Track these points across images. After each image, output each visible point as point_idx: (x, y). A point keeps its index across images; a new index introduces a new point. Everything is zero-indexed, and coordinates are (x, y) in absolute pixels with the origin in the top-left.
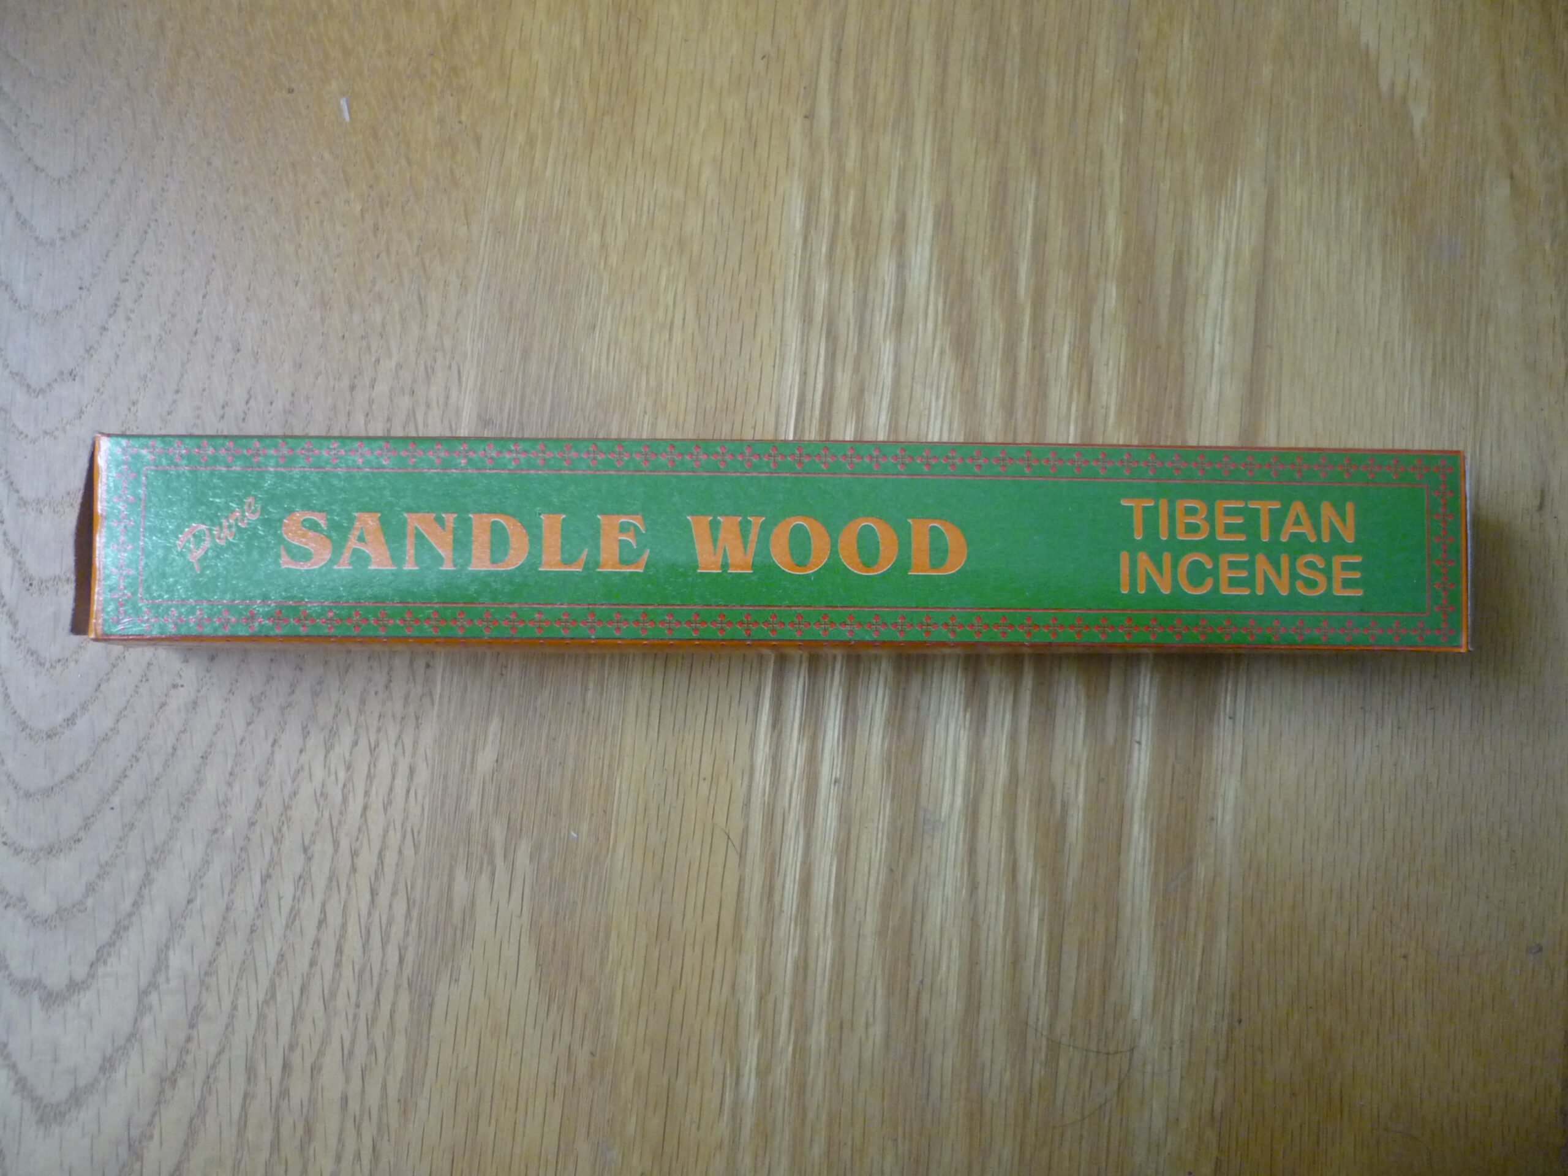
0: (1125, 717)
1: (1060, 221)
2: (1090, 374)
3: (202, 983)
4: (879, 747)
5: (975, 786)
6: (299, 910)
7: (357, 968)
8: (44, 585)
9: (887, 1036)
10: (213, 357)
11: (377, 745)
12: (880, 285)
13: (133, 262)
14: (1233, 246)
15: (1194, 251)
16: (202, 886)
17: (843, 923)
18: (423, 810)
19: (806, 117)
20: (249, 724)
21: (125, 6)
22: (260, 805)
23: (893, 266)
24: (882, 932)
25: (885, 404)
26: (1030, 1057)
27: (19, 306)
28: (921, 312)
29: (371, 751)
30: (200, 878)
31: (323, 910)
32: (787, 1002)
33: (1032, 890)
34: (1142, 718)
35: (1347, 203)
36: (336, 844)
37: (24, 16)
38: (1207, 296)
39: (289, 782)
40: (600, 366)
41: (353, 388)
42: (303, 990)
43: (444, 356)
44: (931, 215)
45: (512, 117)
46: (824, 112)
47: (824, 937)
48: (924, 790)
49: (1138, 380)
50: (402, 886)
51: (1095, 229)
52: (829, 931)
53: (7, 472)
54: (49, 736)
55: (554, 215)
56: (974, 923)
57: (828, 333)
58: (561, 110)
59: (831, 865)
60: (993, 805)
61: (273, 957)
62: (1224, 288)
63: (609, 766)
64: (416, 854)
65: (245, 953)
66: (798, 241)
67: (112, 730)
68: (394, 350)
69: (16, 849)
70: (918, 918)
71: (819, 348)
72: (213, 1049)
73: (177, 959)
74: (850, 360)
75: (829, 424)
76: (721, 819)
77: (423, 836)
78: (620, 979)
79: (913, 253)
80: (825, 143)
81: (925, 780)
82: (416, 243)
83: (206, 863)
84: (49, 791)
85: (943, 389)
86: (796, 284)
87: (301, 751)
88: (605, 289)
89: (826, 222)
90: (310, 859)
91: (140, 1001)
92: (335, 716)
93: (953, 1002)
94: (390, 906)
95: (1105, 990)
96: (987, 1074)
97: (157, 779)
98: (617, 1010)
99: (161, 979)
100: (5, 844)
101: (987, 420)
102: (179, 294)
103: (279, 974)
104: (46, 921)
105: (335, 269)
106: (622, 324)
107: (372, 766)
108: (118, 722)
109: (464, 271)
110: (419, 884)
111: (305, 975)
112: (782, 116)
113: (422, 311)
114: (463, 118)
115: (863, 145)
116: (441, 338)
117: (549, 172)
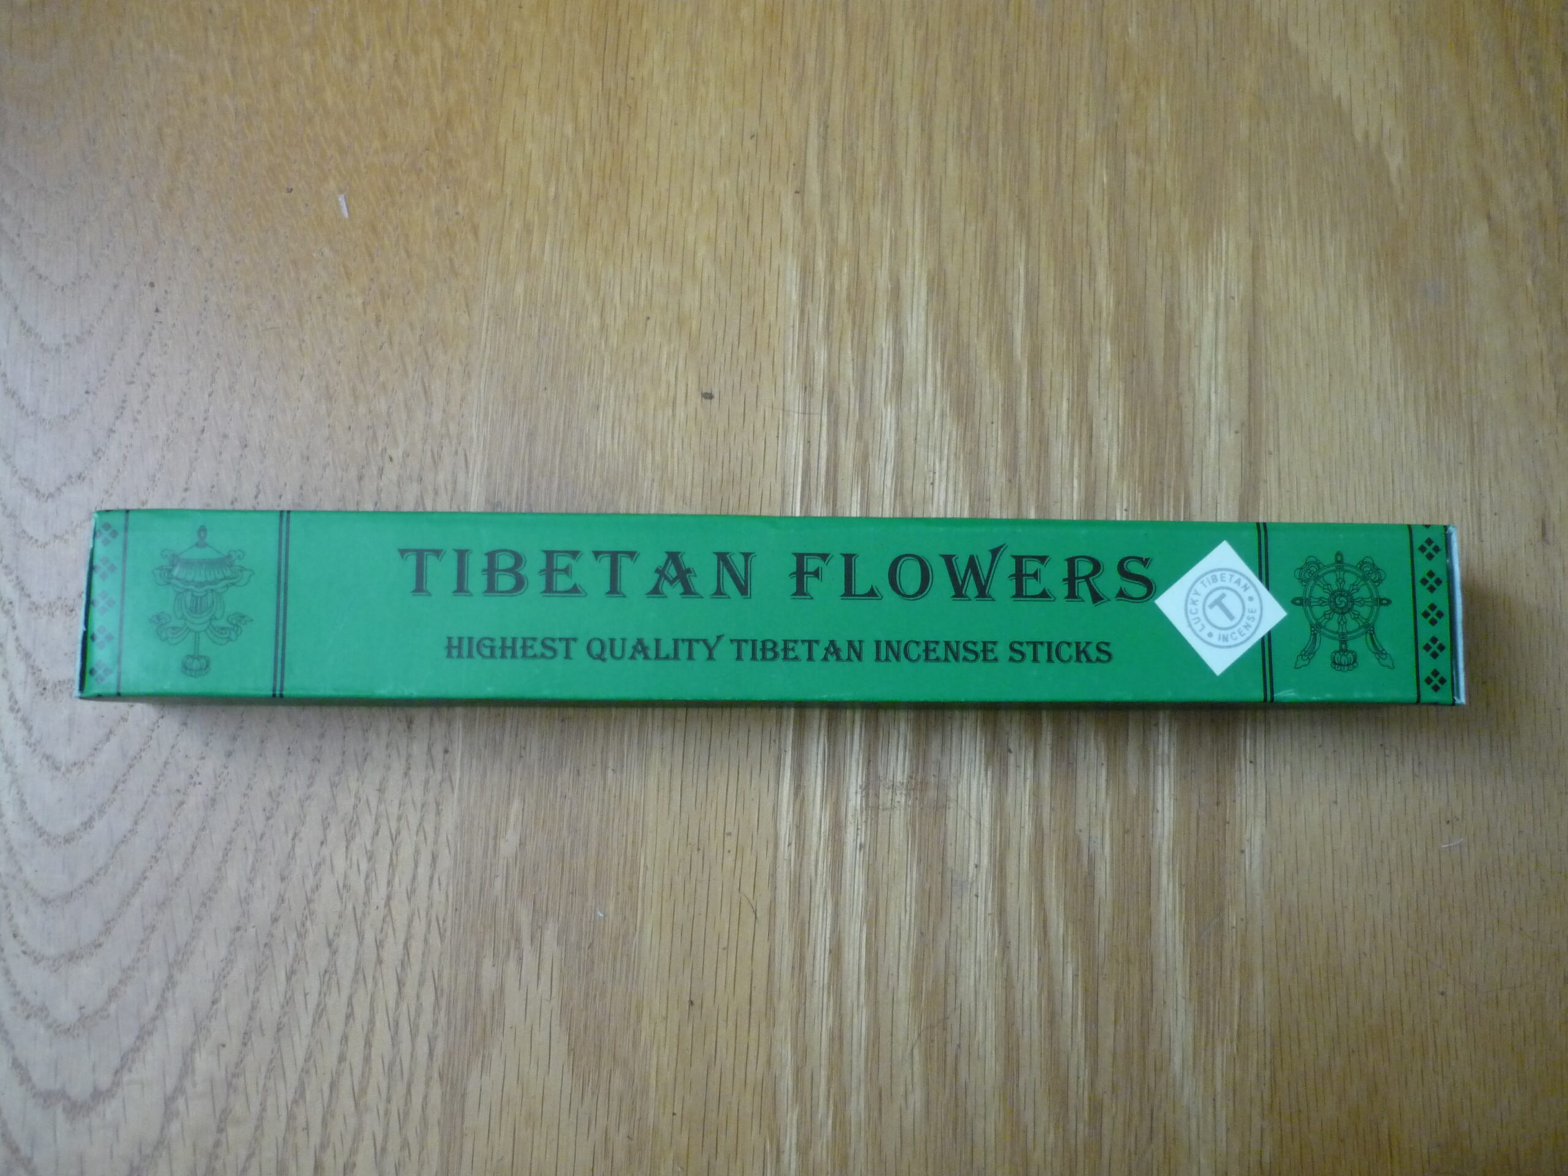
0: (1146, 767)
1: (1052, 282)
2: (1091, 429)
3: (230, 1085)
4: (902, 809)
5: (1000, 845)
6: (325, 1005)
7: (386, 1061)
8: (58, 688)
9: (927, 1103)
10: (221, 453)
11: (398, 833)
12: (878, 352)
13: (138, 364)
14: (1222, 298)
15: (1184, 308)
16: (226, 985)
17: (876, 989)
18: (447, 896)
19: (797, 192)
20: (268, 818)
21: (124, 115)
22: (283, 901)
23: (890, 334)
24: (915, 997)
25: (890, 468)
26: (1072, 1118)
27: (26, 412)
28: (920, 376)
29: (392, 839)
30: (224, 977)
31: (350, 1004)
32: (824, 1073)
33: (1065, 947)
34: (1163, 766)
35: (1330, 250)
36: (361, 936)
37: (24, 129)
38: (1200, 347)
39: (311, 873)
40: (605, 445)
41: (360, 478)
42: (333, 1086)
43: (450, 442)
44: (924, 282)
45: (508, 209)
46: (814, 186)
47: (858, 1006)
48: (950, 850)
49: (1138, 433)
50: (429, 975)
51: (1086, 288)
52: (862, 999)
53: (17, 578)
54: (67, 841)
55: (553, 297)
56: (1008, 984)
57: (830, 401)
58: (556, 197)
59: (861, 931)
60: (1019, 864)
61: (301, 1054)
62: (1216, 339)
63: (633, 842)
64: (442, 941)
65: (272, 1052)
66: (795, 314)
67: (130, 831)
68: (401, 438)
69: (35, 958)
70: (951, 980)
71: (821, 417)
72: (243, 1153)
73: (204, 1063)
74: (852, 426)
75: (835, 489)
76: (748, 889)
77: (448, 924)
78: (654, 1058)
79: (909, 319)
80: (817, 216)
81: (950, 840)
82: (418, 333)
83: (229, 961)
84: (68, 897)
85: (946, 451)
86: (796, 356)
87: (322, 843)
88: (607, 369)
89: (821, 292)
90: (334, 953)
91: (166, 1105)
92: (355, 806)
93: (992, 1066)
94: (418, 997)
95: (1144, 1046)
96: (1030, 1136)
97: (178, 879)
98: (652, 1092)
99: (188, 1084)
100: (25, 953)
101: (991, 479)
102: (185, 394)
103: (307, 1072)
104: (69, 1029)
105: (339, 362)
106: (625, 402)
107: (394, 858)
108: (136, 823)
109: (466, 358)
110: (446, 972)
111: (334, 1072)
112: (773, 192)
113: (427, 399)
114: (460, 209)
115: (854, 217)
116: (447, 425)
117: (546, 257)
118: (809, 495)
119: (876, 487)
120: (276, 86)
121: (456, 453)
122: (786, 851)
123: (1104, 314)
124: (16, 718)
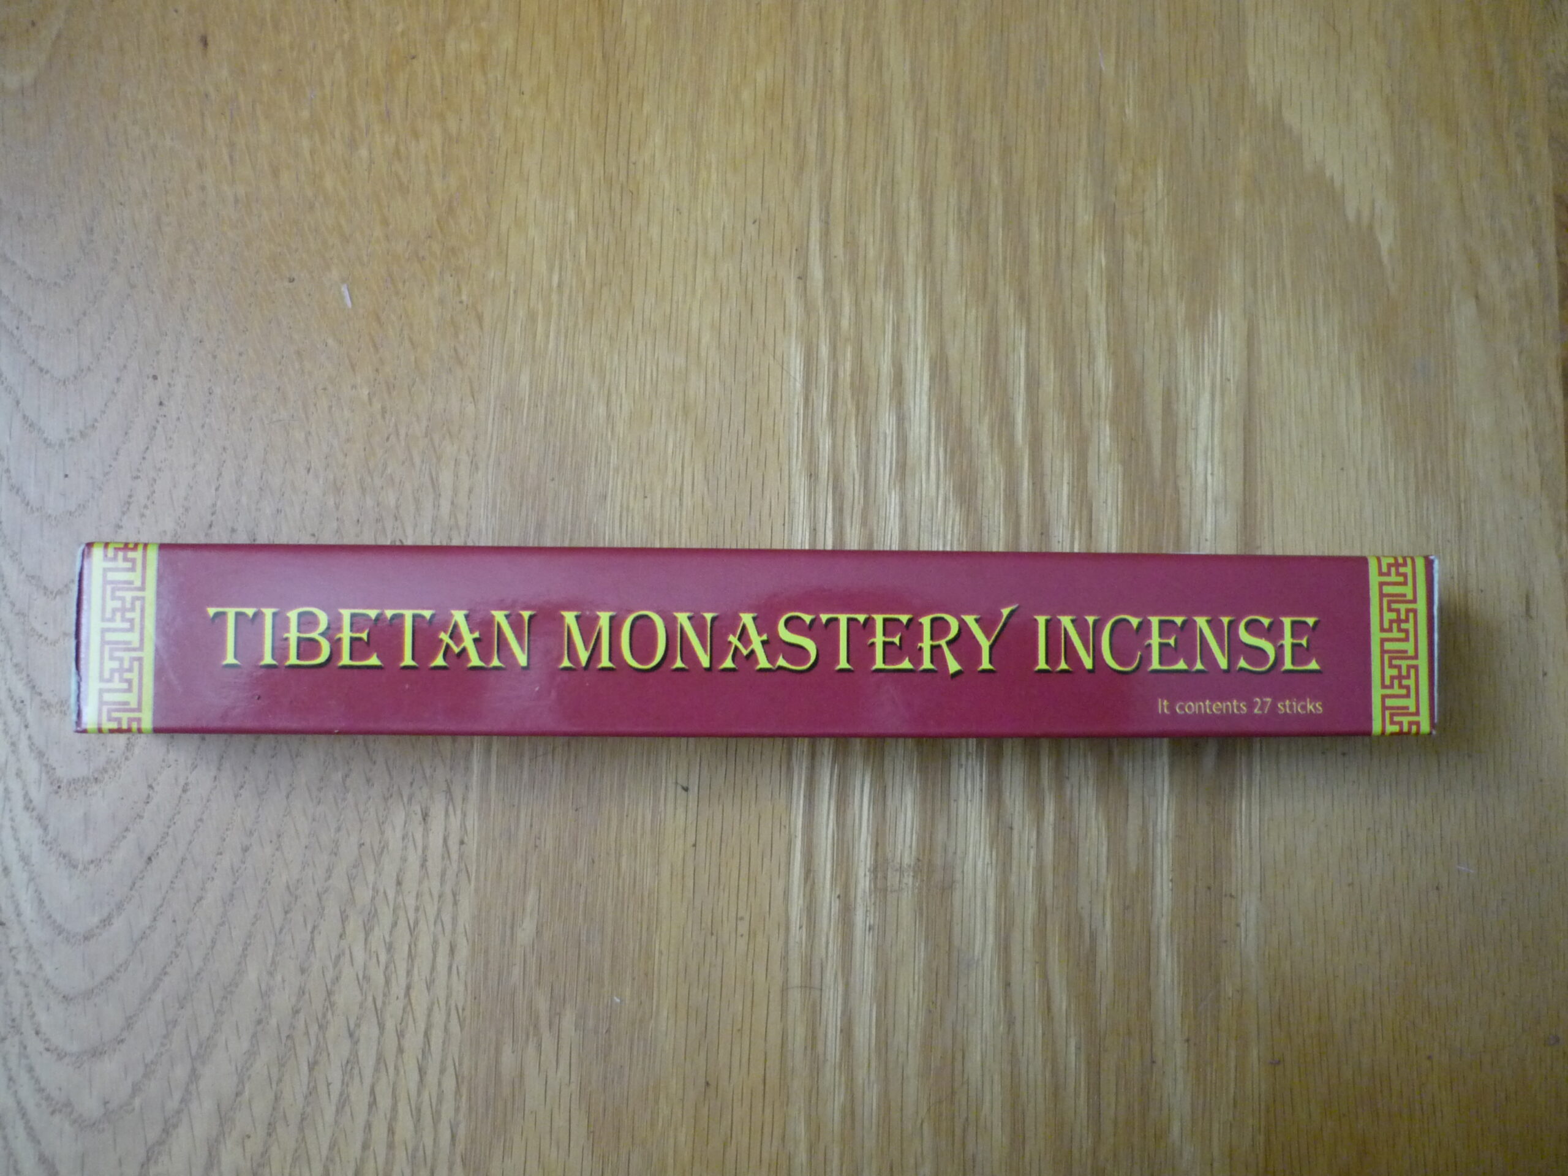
1: (1052, 366)
2: (1090, 512)
5: (1005, 924)
6: (348, 1096)
7: (410, 1148)
8: (73, 786)
11: (416, 923)
12: (882, 438)
13: (144, 458)
14: (1218, 380)
15: (1181, 387)
16: (249, 1077)
17: (886, 1069)
18: (466, 985)
19: (800, 278)
20: (286, 913)
21: (121, 204)
22: (303, 993)
23: (893, 420)
24: (924, 1074)
27: (32, 508)
28: (923, 461)
29: (410, 930)
30: (248, 1069)
31: (372, 1092)
32: (837, 1149)
33: (1068, 1021)
34: (1161, 844)
35: (1323, 332)
36: (381, 1026)
37: (20, 218)
38: (1196, 429)
39: (330, 965)
43: (459, 535)
44: (926, 367)
45: (512, 294)
46: (817, 272)
47: (869, 1083)
48: (957, 929)
49: (1137, 516)
50: (449, 1062)
51: (1085, 371)
52: (873, 1077)
53: (28, 676)
54: (86, 938)
55: (559, 388)
56: (1014, 1059)
57: (835, 488)
58: (560, 285)
59: (871, 1010)
60: (1023, 940)
61: (325, 1144)
62: (1213, 421)
63: (648, 929)
64: (462, 1030)
65: (297, 1141)
66: (799, 401)
67: (149, 928)
69: (58, 1055)
70: (959, 1056)
71: (827, 504)
73: (229, 1154)
74: (857, 513)
76: (760, 973)
77: (468, 1013)
78: (672, 1139)
79: (912, 405)
82: (424, 423)
83: (252, 1053)
84: (89, 994)
85: (949, 537)
86: (801, 443)
87: (341, 936)
88: (614, 459)
89: (824, 379)
90: (357, 1042)
92: (373, 899)
93: (999, 1136)
94: (440, 1084)
95: (1144, 1113)
97: (198, 974)
100: (48, 1050)
102: (191, 488)
103: (332, 1161)
104: (94, 1124)
105: (346, 455)
106: (632, 491)
107: (413, 946)
108: (155, 919)
109: (473, 449)
110: (466, 1060)
111: (358, 1160)
112: (776, 277)
113: (435, 491)
114: (464, 298)
115: (857, 303)
116: (456, 518)
117: (551, 346)
120: (275, 173)
122: (798, 934)
123: (1103, 399)
124: (31, 817)
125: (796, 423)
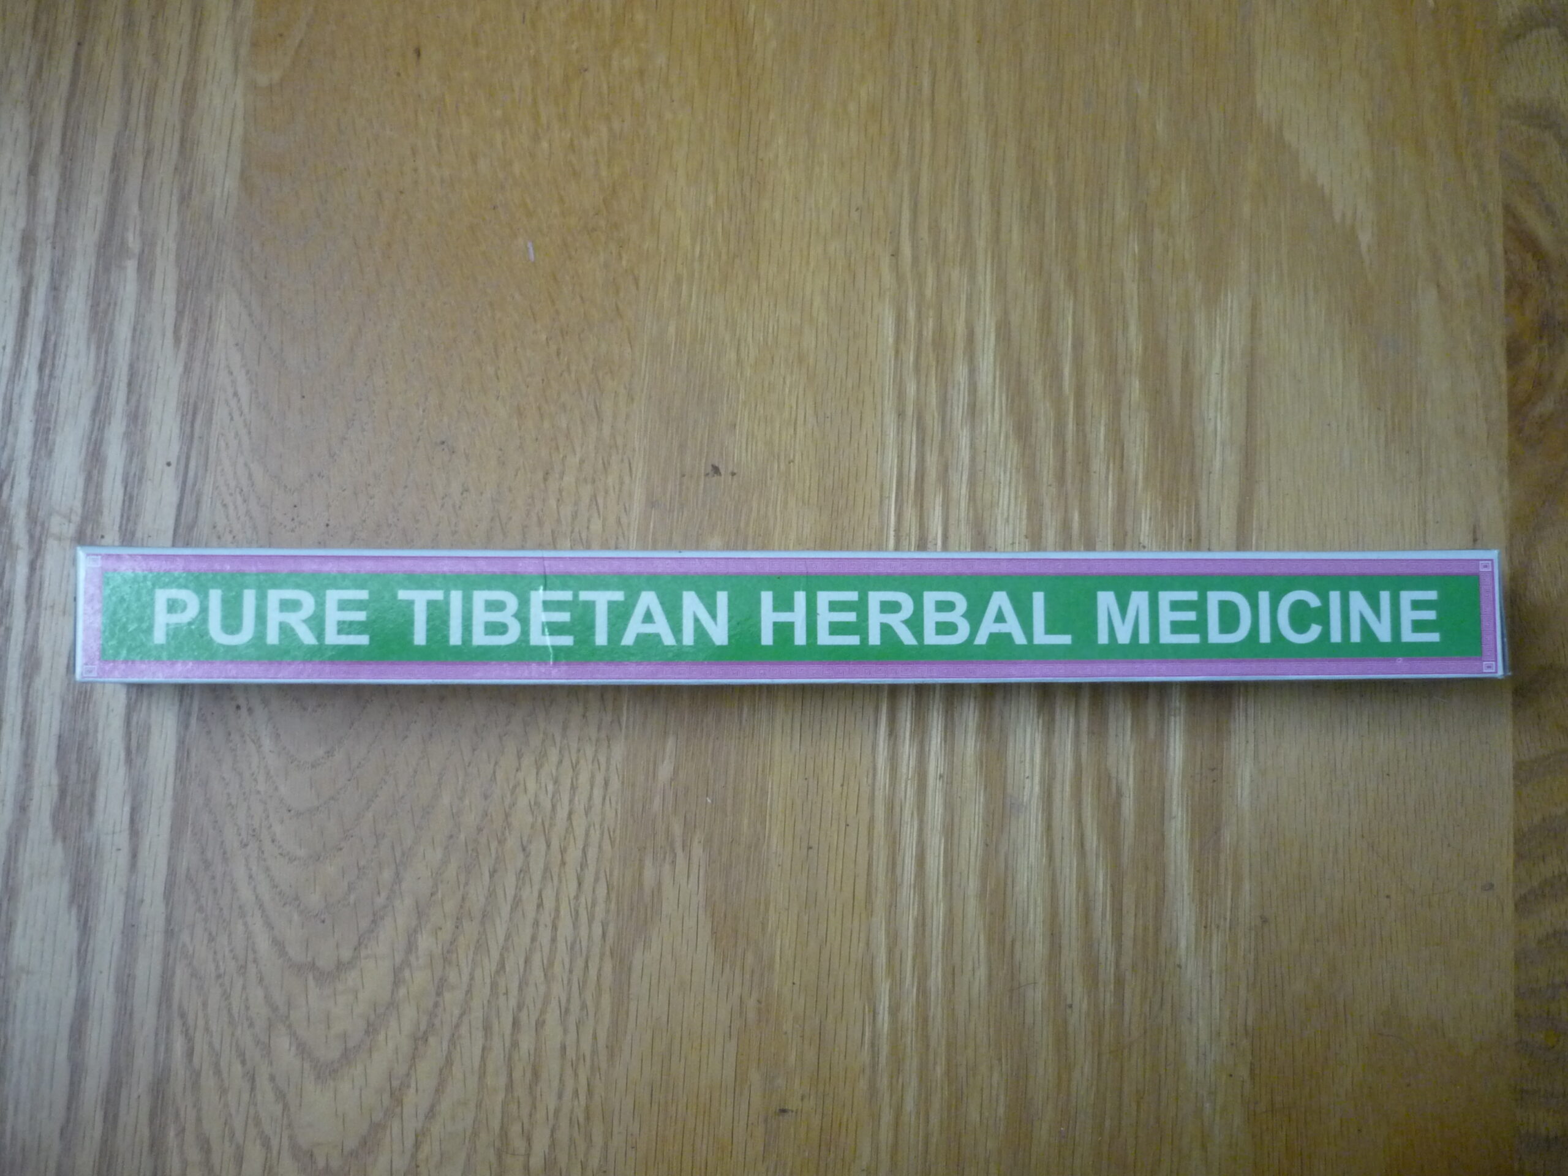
0: (1162, 720)
1: (1093, 331)
2: (1123, 450)
3: (445, 960)
4: (973, 749)
5: (1048, 775)
6: (521, 897)
7: (569, 941)
9: (990, 977)
11: (578, 762)
12: (956, 385)
13: (366, 384)
14: (1227, 346)
15: (1197, 352)
16: (442, 881)
18: (616, 812)
19: (893, 255)
20: (474, 750)
21: (350, 181)
22: (487, 815)
23: (966, 371)
24: (982, 894)
25: (965, 477)
26: (1102, 989)
28: (989, 405)
29: (572, 766)
30: (441, 875)
31: (540, 896)
32: (910, 953)
33: (1097, 856)
35: (1313, 310)
36: (548, 843)
38: (1209, 385)
39: (509, 795)
40: (741, 457)
41: (546, 479)
42: (527, 961)
43: (618, 453)
44: (993, 330)
45: (662, 262)
46: (907, 251)
47: (937, 901)
48: (1010, 781)
49: (1160, 453)
50: (602, 875)
51: (1120, 337)
52: (940, 895)
54: (314, 767)
55: (699, 338)
56: (1053, 884)
57: (918, 424)
58: (701, 256)
59: (940, 843)
60: (1063, 791)
61: (501, 938)
62: (1222, 378)
63: (763, 771)
64: (613, 847)
65: (479, 933)
66: (891, 353)
67: (364, 759)
68: (578, 449)
69: (289, 859)
70: (1009, 882)
71: (911, 437)
72: (456, 1012)
73: (425, 942)
74: (936, 444)
75: (922, 496)
76: (852, 809)
77: (618, 834)
78: (779, 942)
79: (981, 360)
80: (909, 275)
81: (1010, 776)
82: (591, 363)
83: (444, 862)
84: (315, 811)
85: (1009, 466)
86: (891, 388)
87: (517, 771)
88: (742, 396)
89: (912, 336)
90: (527, 856)
91: (395, 976)
92: (544, 741)
93: (1040, 948)
94: (594, 891)
95: (1157, 935)
96: (1069, 1003)
97: (403, 797)
98: (777, 966)
99: (412, 959)
100: (281, 854)
102: (403, 409)
103: (507, 949)
104: (317, 915)
105: (528, 387)
106: (756, 422)
107: (575, 782)
109: (630, 384)
110: (616, 873)
111: (528, 949)
112: (874, 255)
113: (598, 417)
114: (624, 263)
115: (938, 276)
116: (615, 438)
117: (693, 303)
118: (902, 500)
119: (954, 495)
120: (474, 159)
121: (622, 460)
122: (882, 781)
123: (1134, 359)
125: (888, 371)
